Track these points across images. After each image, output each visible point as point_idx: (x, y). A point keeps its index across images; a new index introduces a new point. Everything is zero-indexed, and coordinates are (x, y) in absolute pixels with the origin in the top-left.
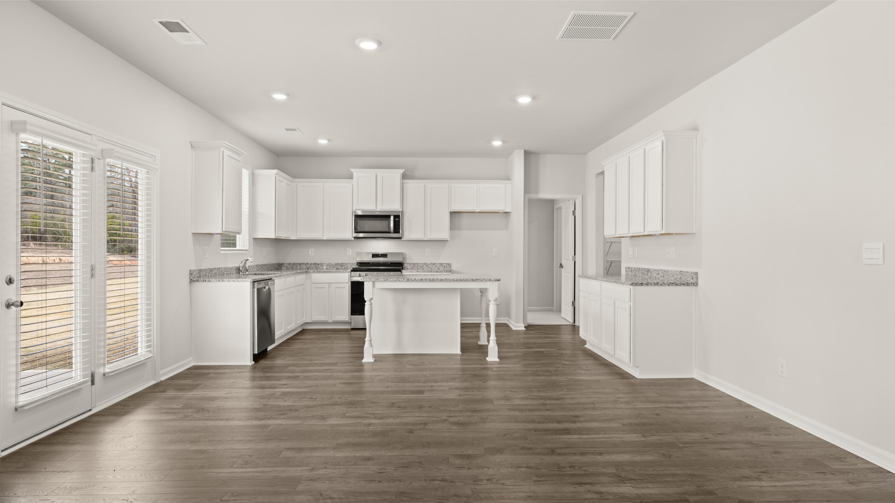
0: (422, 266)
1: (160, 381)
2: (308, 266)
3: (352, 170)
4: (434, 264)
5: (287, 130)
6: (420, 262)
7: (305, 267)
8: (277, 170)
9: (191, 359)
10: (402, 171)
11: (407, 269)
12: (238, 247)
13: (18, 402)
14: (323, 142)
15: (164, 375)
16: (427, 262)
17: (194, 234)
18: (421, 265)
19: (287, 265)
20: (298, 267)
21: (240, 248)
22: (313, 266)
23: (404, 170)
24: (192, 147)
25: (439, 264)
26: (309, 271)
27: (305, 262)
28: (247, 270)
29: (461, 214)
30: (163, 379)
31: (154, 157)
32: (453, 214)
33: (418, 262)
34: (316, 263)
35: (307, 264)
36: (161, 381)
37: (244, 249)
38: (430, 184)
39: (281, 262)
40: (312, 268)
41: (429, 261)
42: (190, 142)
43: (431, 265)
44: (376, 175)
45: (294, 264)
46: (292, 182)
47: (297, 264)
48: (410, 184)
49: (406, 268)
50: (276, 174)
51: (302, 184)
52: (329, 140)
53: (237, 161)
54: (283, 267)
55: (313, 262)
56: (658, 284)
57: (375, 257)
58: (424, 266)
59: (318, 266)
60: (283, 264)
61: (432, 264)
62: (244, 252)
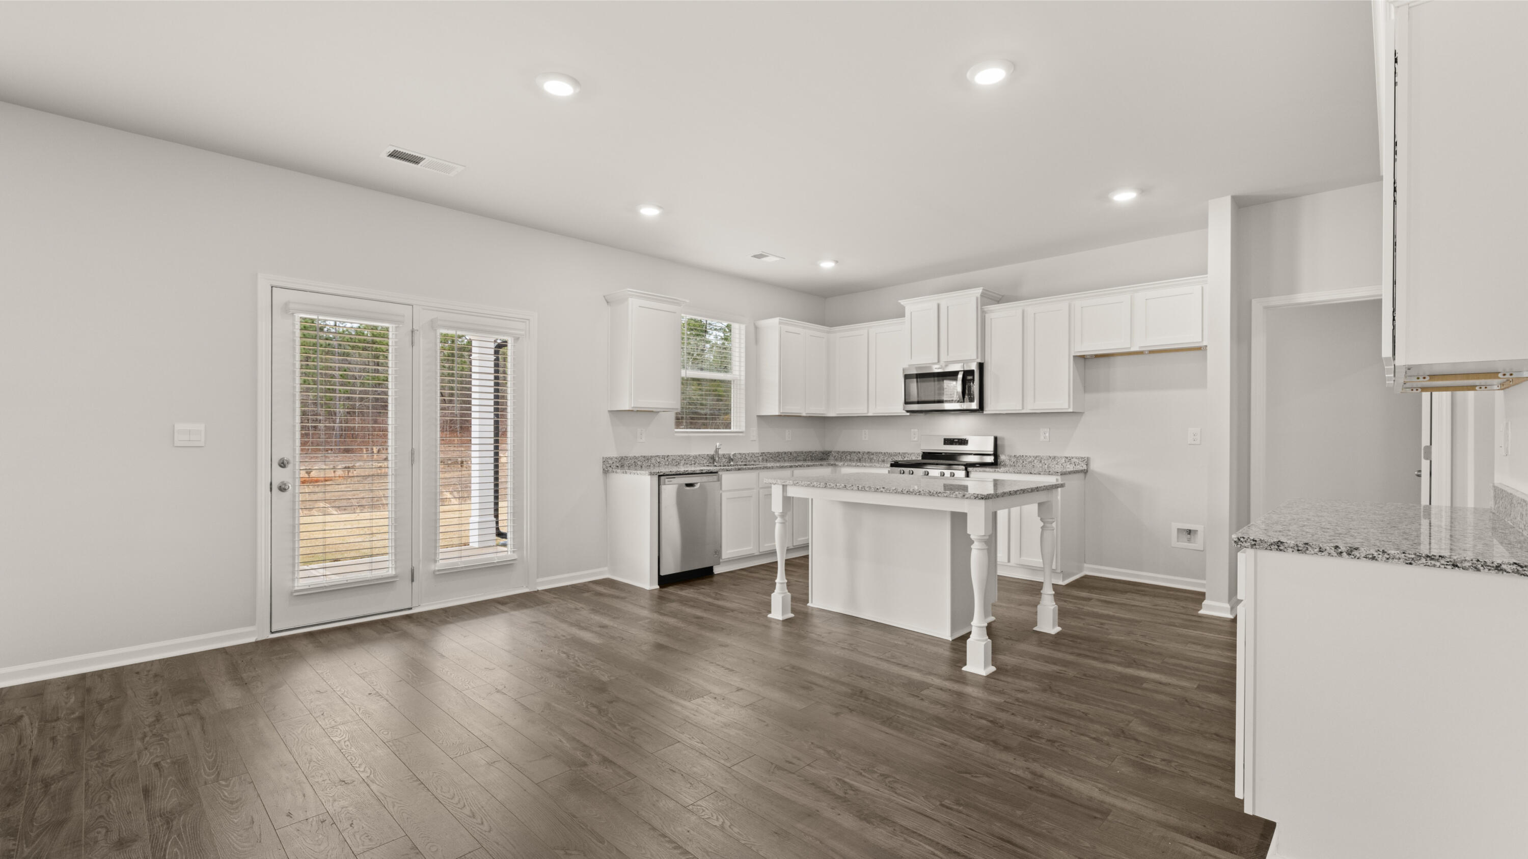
0: (1030, 462)
1: (536, 590)
2: (860, 456)
3: (903, 302)
4: (1054, 458)
5: (755, 256)
6: (1028, 455)
7: (856, 458)
8: (778, 318)
9: (606, 569)
10: (979, 291)
11: (1005, 465)
12: (732, 430)
13: (294, 587)
14: (827, 265)
15: (543, 584)
16: (1041, 454)
17: (611, 412)
18: (1030, 459)
19: (835, 454)
20: (848, 457)
21: (735, 430)
22: (866, 456)
23: (982, 288)
24: (608, 302)
25: (1064, 459)
26: (837, 463)
27: (856, 450)
28: (732, 460)
29: (1112, 359)
30: (540, 588)
31: (527, 322)
32: (1083, 360)
33: (1024, 455)
34: (870, 451)
35: (859, 452)
36: (538, 591)
37: (740, 430)
38: (1032, 307)
39: (828, 449)
40: (865, 459)
41: (1044, 452)
42: (604, 297)
43: (1048, 459)
44: (939, 306)
45: (843, 452)
46: (828, 332)
47: (847, 452)
48: (999, 314)
49: (1002, 464)
50: (780, 323)
51: (842, 334)
52: (837, 262)
53: (668, 313)
54: (831, 456)
55: (866, 451)
56: (1356, 553)
57: (948, 444)
58: (1036, 461)
59: (872, 456)
60: (831, 452)
61: (1050, 457)
62: (741, 434)
